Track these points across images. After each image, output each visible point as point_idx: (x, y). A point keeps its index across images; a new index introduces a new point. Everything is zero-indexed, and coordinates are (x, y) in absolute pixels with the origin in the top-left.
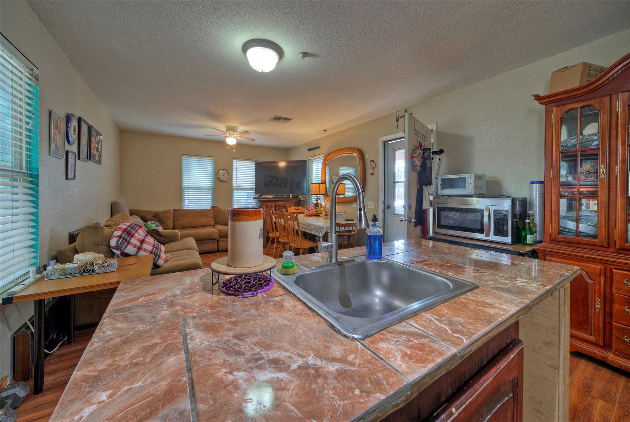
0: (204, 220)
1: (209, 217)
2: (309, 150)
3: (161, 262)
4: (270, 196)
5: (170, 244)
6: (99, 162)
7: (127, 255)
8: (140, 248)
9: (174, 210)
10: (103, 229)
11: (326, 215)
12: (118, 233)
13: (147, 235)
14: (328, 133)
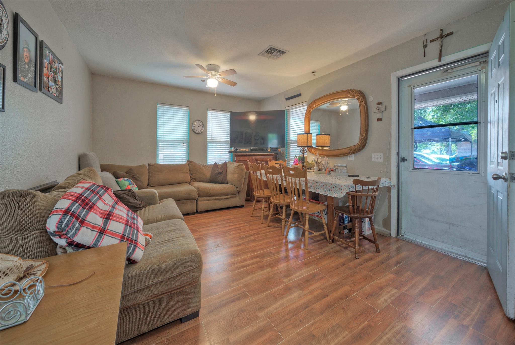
0: (180, 177)
1: (185, 173)
2: (287, 99)
3: (138, 254)
4: (246, 150)
5: (147, 208)
6: (59, 99)
7: (79, 246)
8: (102, 231)
9: (149, 164)
10: (35, 197)
11: (319, 170)
12: (64, 204)
13: (116, 203)
14: (317, 75)
